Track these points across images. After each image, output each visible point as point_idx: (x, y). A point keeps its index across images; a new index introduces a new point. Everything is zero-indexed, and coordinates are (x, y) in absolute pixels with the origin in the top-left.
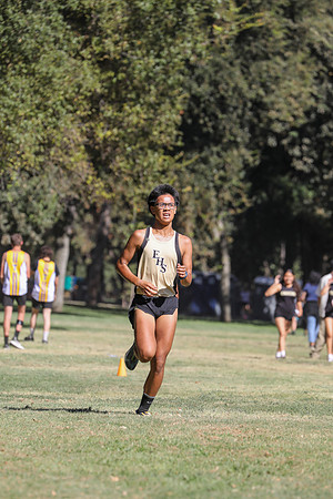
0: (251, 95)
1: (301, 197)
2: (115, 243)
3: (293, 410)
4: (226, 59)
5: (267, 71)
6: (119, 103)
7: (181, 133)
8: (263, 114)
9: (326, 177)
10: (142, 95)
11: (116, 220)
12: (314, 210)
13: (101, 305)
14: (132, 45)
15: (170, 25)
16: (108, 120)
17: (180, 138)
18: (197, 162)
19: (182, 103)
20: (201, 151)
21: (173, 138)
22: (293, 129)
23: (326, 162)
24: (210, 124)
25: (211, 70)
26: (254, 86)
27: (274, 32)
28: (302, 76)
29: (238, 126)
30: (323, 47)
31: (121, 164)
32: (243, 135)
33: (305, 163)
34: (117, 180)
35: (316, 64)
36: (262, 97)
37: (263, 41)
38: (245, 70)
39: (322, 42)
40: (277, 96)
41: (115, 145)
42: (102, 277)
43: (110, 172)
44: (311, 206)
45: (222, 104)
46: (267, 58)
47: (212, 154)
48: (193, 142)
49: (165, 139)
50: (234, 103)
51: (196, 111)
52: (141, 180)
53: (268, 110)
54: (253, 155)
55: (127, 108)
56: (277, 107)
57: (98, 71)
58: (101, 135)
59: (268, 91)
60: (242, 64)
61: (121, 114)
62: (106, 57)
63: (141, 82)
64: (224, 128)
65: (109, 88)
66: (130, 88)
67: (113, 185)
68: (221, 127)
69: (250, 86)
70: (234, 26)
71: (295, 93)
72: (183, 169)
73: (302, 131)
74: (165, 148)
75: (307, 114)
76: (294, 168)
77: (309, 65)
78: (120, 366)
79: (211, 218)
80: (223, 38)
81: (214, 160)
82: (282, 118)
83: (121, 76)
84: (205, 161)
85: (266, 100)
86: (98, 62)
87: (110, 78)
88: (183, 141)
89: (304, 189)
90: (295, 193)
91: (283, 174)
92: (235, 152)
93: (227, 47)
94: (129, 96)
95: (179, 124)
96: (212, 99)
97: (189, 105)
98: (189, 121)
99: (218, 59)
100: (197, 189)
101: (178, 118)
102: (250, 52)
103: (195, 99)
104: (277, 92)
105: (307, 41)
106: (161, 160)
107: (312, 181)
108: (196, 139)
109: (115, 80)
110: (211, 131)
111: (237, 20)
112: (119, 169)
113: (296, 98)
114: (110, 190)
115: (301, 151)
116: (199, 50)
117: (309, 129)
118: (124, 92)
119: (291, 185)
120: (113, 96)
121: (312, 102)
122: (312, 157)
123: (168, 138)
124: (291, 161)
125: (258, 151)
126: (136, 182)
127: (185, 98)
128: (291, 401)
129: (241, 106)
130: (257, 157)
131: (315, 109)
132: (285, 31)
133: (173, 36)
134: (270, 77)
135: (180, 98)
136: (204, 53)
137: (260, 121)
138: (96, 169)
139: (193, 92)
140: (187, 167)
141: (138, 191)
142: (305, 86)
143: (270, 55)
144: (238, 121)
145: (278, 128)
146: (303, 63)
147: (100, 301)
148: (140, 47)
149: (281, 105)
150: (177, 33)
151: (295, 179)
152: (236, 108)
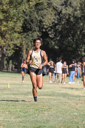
0: (39, 19)
1: (51, 44)
2: (6, 55)
3: (50, 95)
4: (33, 10)
5: (43, 13)
6: (7, 21)
7: (22, 28)
8: (42, 23)
9: (57, 39)
10: (13, 19)
11: (7, 50)
12: (54, 47)
13: (3, 70)
14: (10, 7)
15: (19, 2)
16: (4, 25)
17: (22, 30)
18: (26, 35)
19: (22, 21)
20: (27, 32)
21: (20, 29)
22: (49, 27)
23: (57, 35)
24: (29, 26)
25: (29, 13)
26: (40, 17)
27: (44, 4)
28: (51, 14)
29: (36, 26)
30: (56, 7)
31: (8, 36)
32: (37, 29)
33: (52, 35)
34: (7, 40)
35: (55, 11)
36: (41, 19)
37: (42, 6)
38: (37, 13)
39: (56, 6)
40: (45, 19)
41: (6, 32)
42: (3, 64)
43: (5, 38)
44: (54, 46)
45: (32, 21)
46: (43, 10)
47: (30, 33)
48: (25, 30)
49: (18, 30)
50: (35, 21)
51: (26, 23)
52: (13, 40)
53: (43, 23)
54: (40, 34)
55: (9, 22)
56: (45, 22)
57: (2, 13)
58: (3, 29)
59: (43, 18)
60: (37, 12)
61: (7, 24)
62: (4, 10)
63: (12, 16)
64: (33, 27)
65: (5, 18)
66: (10, 18)
67: (6, 41)
68: (32, 27)
69: (39, 16)
70: (35, 2)
71: (50, 18)
72: (23, 37)
73: (51, 28)
74: (18, 32)
75: (53, 23)
76: (49, 37)
77: (53, 11)
78: (8, 85)
79: (29, 49)
80: (32, 5)
81: (30, 35)
82: (46, 24)
83: (7, 15)
84: (28, 35)
85: (43, 20)
86: (2, 11)
87: (5, 15)
88: (23, 30)
89: (52, 42)
90: (50, 43)
91: (47, 38)
92: (35, 33)
93: (33, 7)
94: (10, 19)
95: (22, 26)
96: (30, 20)
97: (24, 22)
98: (24, 25)
99: (31, 10)
100: (26, 42)
101: (21, 25)
102: (39, 8)
103: (26, 20)
104: (45, 18)
105: (52, 6)
106: (17, 35)
107: (54, 40)
108: (26, 30)
109: (6, 16)
110: (29, 28)
111: (35, 1)
112: (7, 37)
113: (50, 19)
114: (5, 42)
115: (51, 32)
116: (26, 8)
117: (53, 27)
118: (8, 19)
119: (49, 41)
120: (6, 19)
121: (54, 20)
122: (54, 34)
123: (19, 30)
124: (49, 35)
125: (41, 33)
126: (11, 40)
127: (23, 20)
128: (49, 93)
129: (37, 22)
130: (41, 34)
131: (54, 22)
132: (47, 3)
133: (20, 5)
134: (44, 14)
135: (22, 20)
136: (27, 9)
137: (41, 25)
138: (2, 37)
139: (25, 18)
140: (24, 37)
141: (12, 43)
142: (52, 16)
143: (44, 9)
144: (36, 25)
145: (45, 27)
146: (51, 11)
147: (3, 69)
148: (12, 8)
149: (46, 21)
150: (21, 4)
151: (50, 39)
152: (35, 22)
